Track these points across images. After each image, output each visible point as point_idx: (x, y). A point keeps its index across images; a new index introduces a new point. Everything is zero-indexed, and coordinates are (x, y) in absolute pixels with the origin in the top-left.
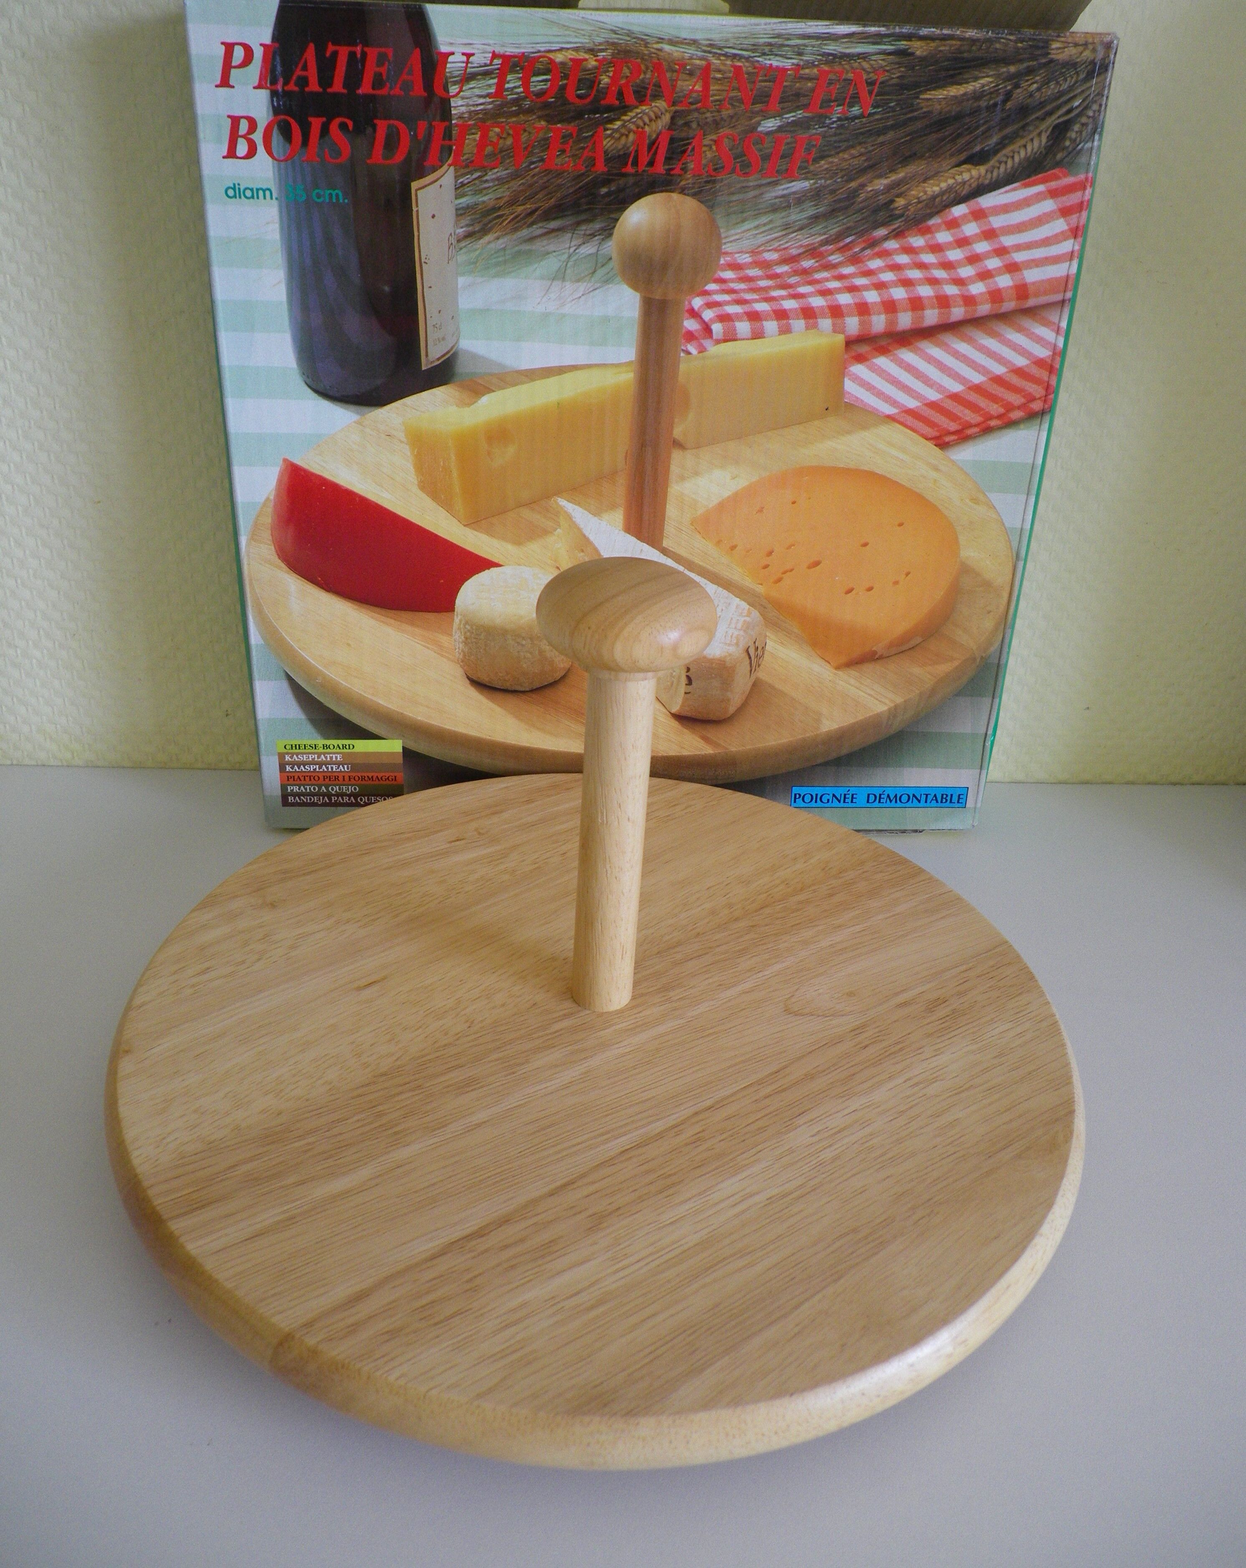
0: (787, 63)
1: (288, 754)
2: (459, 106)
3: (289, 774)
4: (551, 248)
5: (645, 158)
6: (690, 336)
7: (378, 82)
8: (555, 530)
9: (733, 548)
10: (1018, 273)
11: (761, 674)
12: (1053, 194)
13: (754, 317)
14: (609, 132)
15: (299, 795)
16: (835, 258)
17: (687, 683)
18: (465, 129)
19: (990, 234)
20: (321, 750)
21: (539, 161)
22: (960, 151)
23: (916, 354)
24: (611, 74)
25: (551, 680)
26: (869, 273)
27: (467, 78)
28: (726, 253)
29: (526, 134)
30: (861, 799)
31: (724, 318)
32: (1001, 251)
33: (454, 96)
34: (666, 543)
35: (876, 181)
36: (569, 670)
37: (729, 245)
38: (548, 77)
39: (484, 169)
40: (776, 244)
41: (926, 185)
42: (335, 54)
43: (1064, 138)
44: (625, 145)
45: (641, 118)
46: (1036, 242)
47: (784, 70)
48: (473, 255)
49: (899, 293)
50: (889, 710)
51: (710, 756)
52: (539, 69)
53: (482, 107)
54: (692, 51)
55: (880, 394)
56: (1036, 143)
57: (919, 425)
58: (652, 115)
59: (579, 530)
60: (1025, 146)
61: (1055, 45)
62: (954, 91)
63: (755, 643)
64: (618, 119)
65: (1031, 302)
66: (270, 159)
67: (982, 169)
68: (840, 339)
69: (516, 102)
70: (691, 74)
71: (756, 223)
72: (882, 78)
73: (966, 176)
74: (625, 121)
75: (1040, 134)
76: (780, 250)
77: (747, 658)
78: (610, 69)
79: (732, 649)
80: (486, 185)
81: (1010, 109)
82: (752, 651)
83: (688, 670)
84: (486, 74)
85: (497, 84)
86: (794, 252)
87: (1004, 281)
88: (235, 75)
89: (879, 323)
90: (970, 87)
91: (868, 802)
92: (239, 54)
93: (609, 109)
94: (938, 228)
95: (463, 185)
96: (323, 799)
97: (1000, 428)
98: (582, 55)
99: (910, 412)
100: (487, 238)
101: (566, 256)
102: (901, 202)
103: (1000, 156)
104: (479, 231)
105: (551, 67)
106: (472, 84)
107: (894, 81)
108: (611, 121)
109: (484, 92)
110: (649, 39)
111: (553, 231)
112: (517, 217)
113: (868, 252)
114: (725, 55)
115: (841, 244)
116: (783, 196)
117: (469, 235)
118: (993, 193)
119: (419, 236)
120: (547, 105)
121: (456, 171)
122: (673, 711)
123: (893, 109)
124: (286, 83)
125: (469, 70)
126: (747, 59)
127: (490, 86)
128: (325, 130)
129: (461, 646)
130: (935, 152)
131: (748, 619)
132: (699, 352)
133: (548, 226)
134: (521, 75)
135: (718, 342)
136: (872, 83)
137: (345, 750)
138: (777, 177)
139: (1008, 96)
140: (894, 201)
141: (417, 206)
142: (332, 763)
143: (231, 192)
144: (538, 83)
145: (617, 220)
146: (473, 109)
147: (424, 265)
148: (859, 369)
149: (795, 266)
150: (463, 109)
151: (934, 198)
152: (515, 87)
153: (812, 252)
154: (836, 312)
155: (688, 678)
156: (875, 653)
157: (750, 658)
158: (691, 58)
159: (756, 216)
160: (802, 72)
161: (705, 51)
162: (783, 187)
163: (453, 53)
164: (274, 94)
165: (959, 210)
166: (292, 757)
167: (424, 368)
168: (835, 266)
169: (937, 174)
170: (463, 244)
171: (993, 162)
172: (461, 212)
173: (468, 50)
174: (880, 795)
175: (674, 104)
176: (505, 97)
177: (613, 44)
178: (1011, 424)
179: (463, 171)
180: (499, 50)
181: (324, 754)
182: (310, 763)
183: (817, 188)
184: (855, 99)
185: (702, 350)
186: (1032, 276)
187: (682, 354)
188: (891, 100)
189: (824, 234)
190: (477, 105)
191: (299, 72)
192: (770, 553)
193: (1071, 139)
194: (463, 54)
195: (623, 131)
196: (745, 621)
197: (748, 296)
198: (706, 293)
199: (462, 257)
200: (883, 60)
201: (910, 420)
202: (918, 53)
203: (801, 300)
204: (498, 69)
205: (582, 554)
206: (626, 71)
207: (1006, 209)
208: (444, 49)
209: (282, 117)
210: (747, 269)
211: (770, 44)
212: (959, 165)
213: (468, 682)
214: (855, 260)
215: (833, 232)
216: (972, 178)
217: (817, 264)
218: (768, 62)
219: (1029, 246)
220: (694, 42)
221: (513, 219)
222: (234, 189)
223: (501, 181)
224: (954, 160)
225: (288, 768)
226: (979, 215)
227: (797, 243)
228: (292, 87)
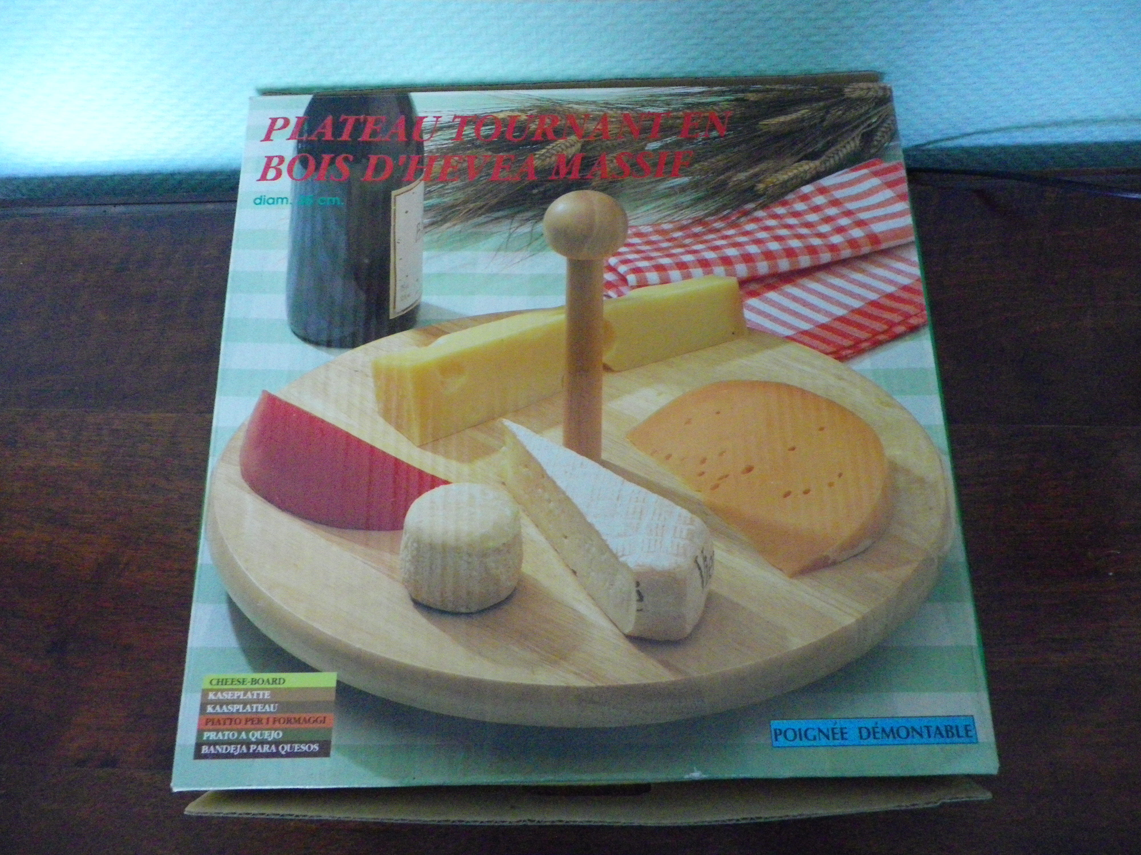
0: (660, 110)
1: (211, 690)
2: (429, 145)
3: (211, 717)
4: (495, 229)
5: (563, 170)
6: (610, 285)
7: (374, 133)
8: (501, 447)
9: (668, 457)
10: (867, 227)
11: (713, 587)
12: (876, 174)
13: (660, 268)
14: (537, 156)
15: (215, 743)
16: (718, 225)
17: (638, 598)
18: (433, 159)
19: (835, 203)
20: (249, 686)
21: (487, 176)
22: (798, 153)
23: (800, 288)
24: (537, 123)
25: (496, 601)
26: (747, 233)
27: (435, 130)
28: (632, 227)
29: (477, 160)
30: (853, 734)
31: (637, 271)
32: (848, 213)
33: (425, 140)
34: (604, 456)
35: (739, 174)
36: (515, 589)
37: (633, 221)
38: (493, 127)
39: (446, 182)
40: (670, 219)
41: (778, 175)
42: (345, 121)
43: (872, 141)
44: (549, 163)
45: (560, 147)
46: (873, 205)
47: (659, 115)
48: (436, 237)
49: (774, 246)
50: (857, 621)
51: (673, 683)
52: (487, 122)
53: (446, 145)
54: (593, 107)
55: (775, 320)
56: (852, 144)
57: (816, 343)
58: (568, 144)
59: (524, 447)
60: (845, 147)
61: (846, 90)
62: (782, 119)
63: (702, 552)
64: (543, 148)
65: (884, 246)
66: (290, 179)
67: (817, 163)
68: (733, 281)
69: (471, 142)
70: (594, 119)
71: (653, 205)
72: (730, 114)
73: (806, 167)
74: (548, 149)
75: (853, 139)
76: (674, 222)
77: (697, 569)
78: (537, 120)
79: (681, 560)
80: (447, 191)
81: (826, 126)
82: (700, 561)
83: (638, 584)
84: (449, 127)
85: (458, 132)
86: (685, 222)
87: (857, 233)
88: (274, 135)
89: (763, 267)
90: (794, 116)
91: (861, 737)
92: (280, 123)
93: (536, 143)
94: (794, 201)
95: (430, 192)
96: (241, 748)
97: (888, 341)
98: (516, 114)
99: (805, 333)
100: (448, 225)
101: (507, 235)
102: (761, 186)
103: (829, 153)
104: (441, 221)
105: (495, 121)
106: (439, 133)
107: (738, 116)
108: (538, 149)
109: (448, 137)
110: (563, 103)
111: (497, 219)
112: (470, 210)
113: (743, 219)
114: (617, 108)
115: (721, 215)
116: (670, 188)
117: (432, 224)
118: (830, 176)
119: (394, 225)
120: (491, 143)
121: (425, 183)
122: (627, 631)
123: (741, 132)
124: (309, 135)
125: (437, 125)
126: (632, 109)
127: (452, 133)
128: (332, 161)
129: (407, 564)
130: (779, 154)
131: (692, 527)
132: (619, 296)
133: (493, 216)
134: (474, 127)
135: (633, 288)
136: (722, 118)
137: (274, 686)
138: (663, 176)
139: (823, 120)
140: (755, 186)
141: (395, 206)
142: (258, 701)
143: (258, 201)
144: (485, 131)
145: (546, 209)
146: (439, 147)
147: (397, 244)
148: (753, 302)
149: (688, 232)
150: (433, 147)
151: (785, 182)
152: (470, 133)
153: (699, 222)
154: (726, 261)
155: (639, 593)
156: (827, 558)
157: (700, 569)
158: (592, 111)
159: (651, 202)
160: (672, 114)
161: (601, 107)
162: (670, 182)
163: (427, 117)
164: (299, 142)
165: (807, 189)
166: (215, 695)
167: (391, 317)
168: (718, 231)
169: (783, 168)
170: (428, 229)
171: (824, 158)
172: (427, 209)
173: (438, 115)
174: (873, 728)
175: (583, 137)
176: (462, 139)
177: (538, 106)
178: (896, 337)
179: (430, 183)
180: (459, 113)
181: (252, 690)
182: (233, 702)
183: (694, 181)
184: (713, 128)
185: (620, 294)
186: (878, 228)
187: (604, 298)
188: (739, 127)
189: (706, 209)
190: (443, 144)
191: (320, 130)
192: (703, 461)
193: (877, 141)
194: (434, 117)
195: (548, 154)
196: (688, 530)
197: (654, 254)
198: (620, 254)
199: (426, 238)
200: (728, 104)
201: (807, 339)
202: (752, 99)
203: (696, 255)
204: (459, 124)
205: (527, 469)
206: (548, 121)
207: (842, 186)
208: (421, 115)
209: (304, 154)
210: (650, 236)
211: (646, 101)
212: (799, 161)
213: (412, 603)
214: (733, 225)
215: (712, 208)
216: (810, 168)
217: (704, 230)
218: (648, 110)
219: (868, 209)
220: (594, 103)
221: (466, 213)
222: (261, 199)
223: (459, 189)
224: (795, 159)
225: (210, 709)
226: (823, 191)
227: (687, 216)
228: (313, 137)
